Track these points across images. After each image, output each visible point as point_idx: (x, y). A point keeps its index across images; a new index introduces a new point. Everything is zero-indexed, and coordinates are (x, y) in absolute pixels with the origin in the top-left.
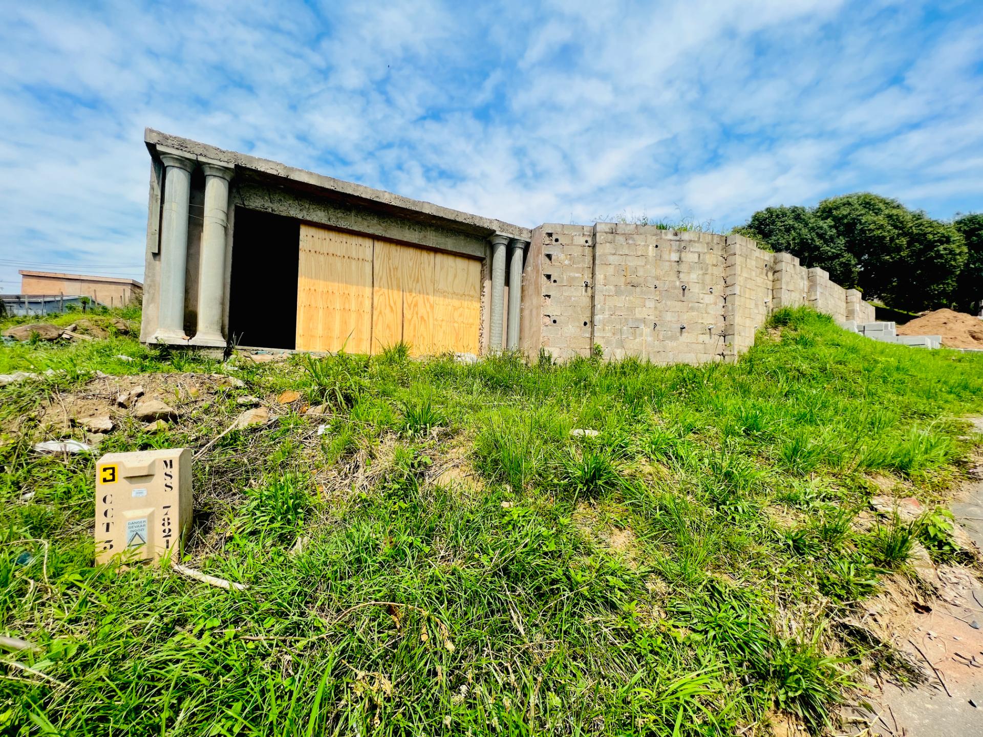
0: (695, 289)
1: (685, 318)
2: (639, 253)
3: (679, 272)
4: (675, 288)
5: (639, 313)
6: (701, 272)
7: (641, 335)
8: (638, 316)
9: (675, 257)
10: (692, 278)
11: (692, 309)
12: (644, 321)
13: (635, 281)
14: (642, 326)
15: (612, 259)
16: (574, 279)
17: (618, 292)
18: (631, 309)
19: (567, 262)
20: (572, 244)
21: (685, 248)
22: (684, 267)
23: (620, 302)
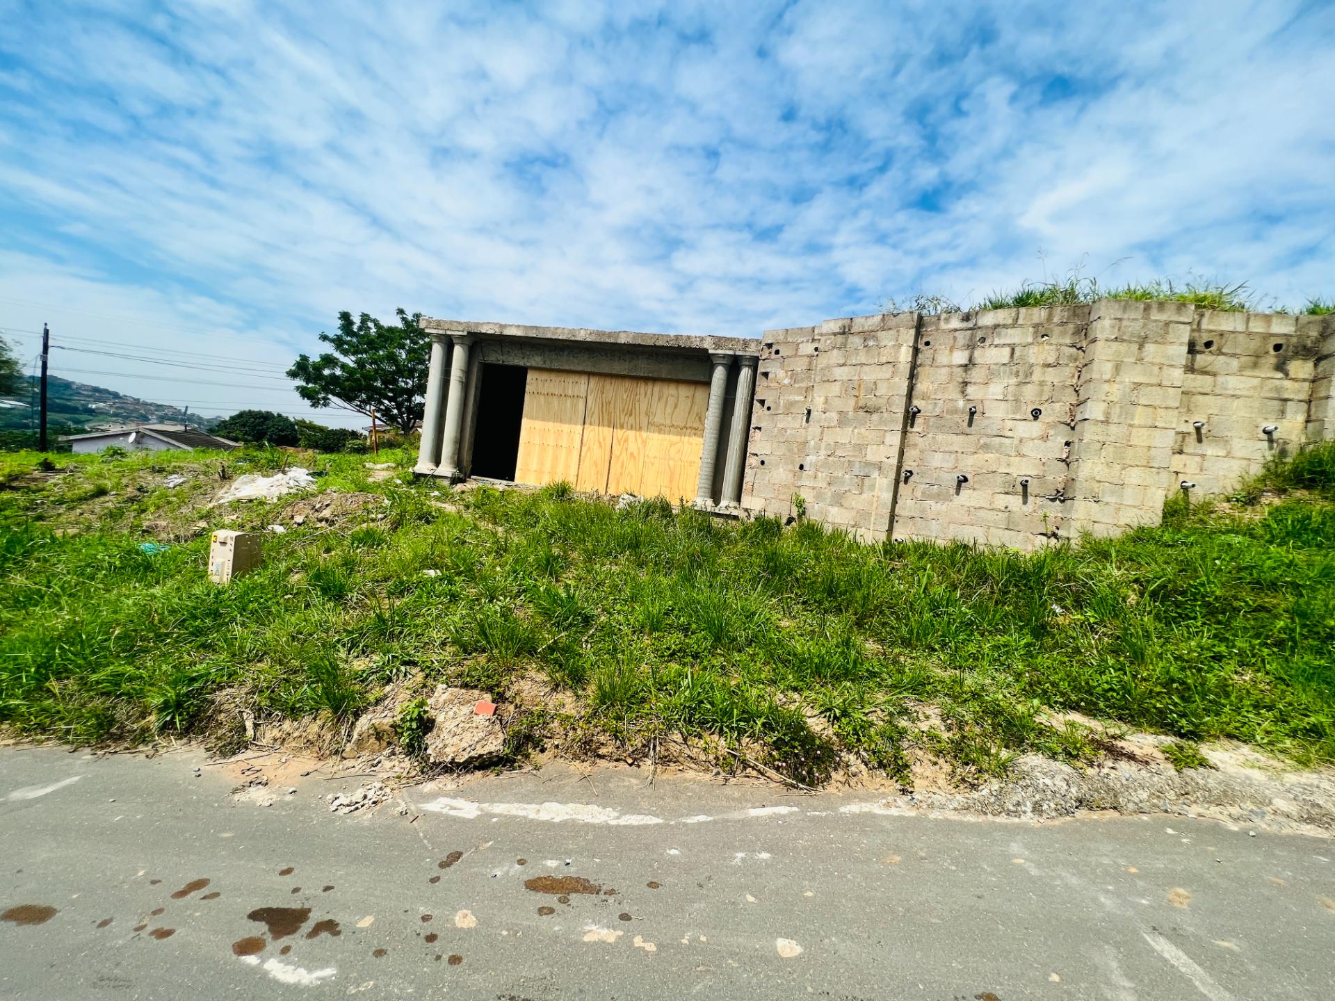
0: (997, 412)
1: (968, 465)
2: (884, 360)
3: (966, 383)
4: (955, 411)
5: (873, 455)
6: (1013, 381)
7: (872, 487)
8: (870, 458)
9: (960, 357)
10: (993, 392)
11: (986, 447)
12: (879, 466)
13: (872, 402)
14: (875, 474)
15: (839, 373)
16: (792, 404)
17: (843, 421)
18: (860, 448)
19: (786, 381)
20: (796, 355)
21: (983, 340)
22: (976, 375)
23: (845, 436)
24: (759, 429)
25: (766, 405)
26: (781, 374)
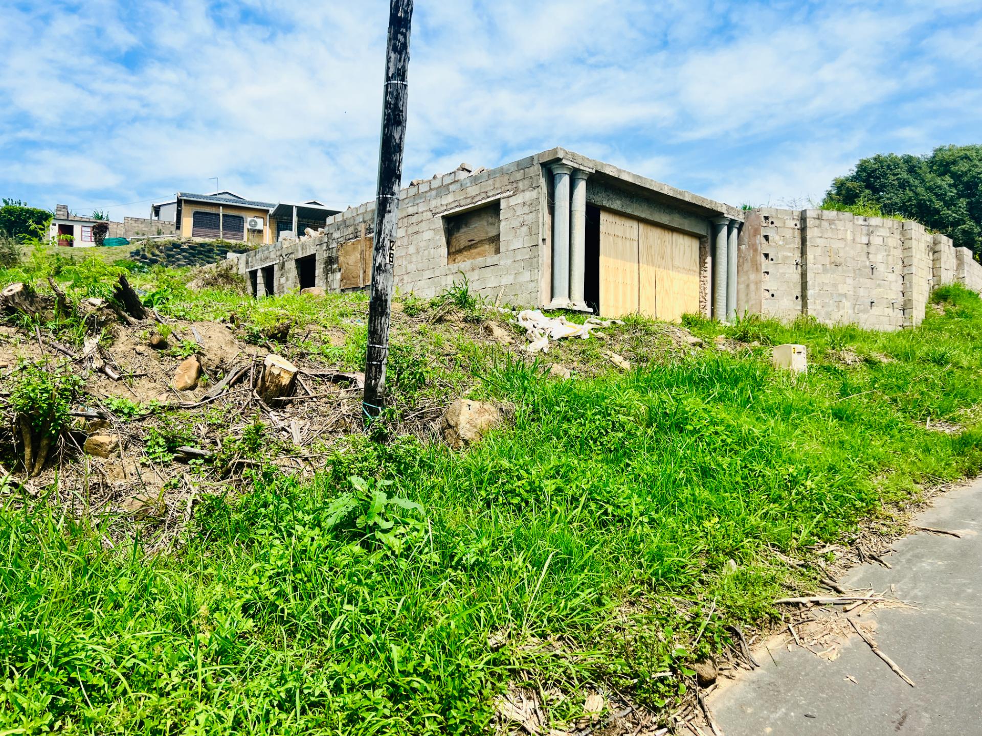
0: (881, 268)
1: (875, 294)
2: (840, 237)
3: (868, 253)
4: (865, 267)
5: (843, 289)
6: (885, 254)
7: (844, 308)
8: (840, 291)
9: (865, 240)
10: (878, 258)
11: (879, 285)
12: (845, 295)
13: (838, 260)
14: (844, 300)
15: (819, 241)
16: (787, 257)
17: (825, 271)
18: (835, 286)
19: (781, 243)
20: (784, 227)
21: (872, 232)
22: (872, 249)
23: (827, 278)
24: (767, 273)
25: (770, 257)
26: (777, 238)
